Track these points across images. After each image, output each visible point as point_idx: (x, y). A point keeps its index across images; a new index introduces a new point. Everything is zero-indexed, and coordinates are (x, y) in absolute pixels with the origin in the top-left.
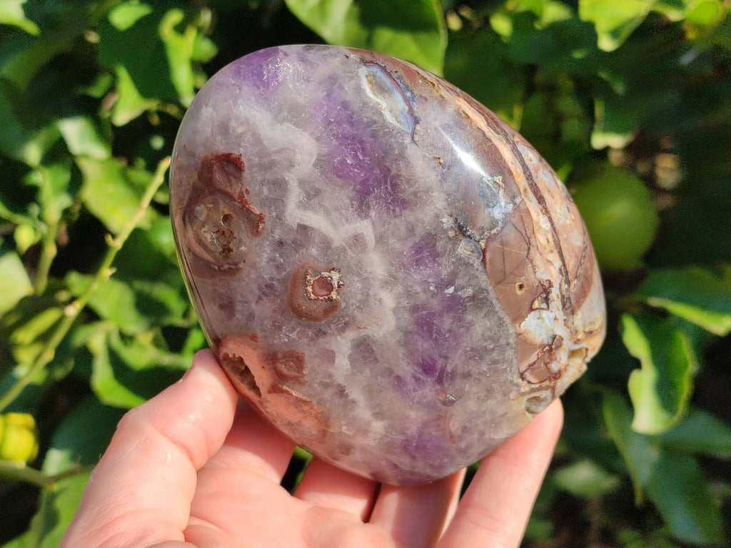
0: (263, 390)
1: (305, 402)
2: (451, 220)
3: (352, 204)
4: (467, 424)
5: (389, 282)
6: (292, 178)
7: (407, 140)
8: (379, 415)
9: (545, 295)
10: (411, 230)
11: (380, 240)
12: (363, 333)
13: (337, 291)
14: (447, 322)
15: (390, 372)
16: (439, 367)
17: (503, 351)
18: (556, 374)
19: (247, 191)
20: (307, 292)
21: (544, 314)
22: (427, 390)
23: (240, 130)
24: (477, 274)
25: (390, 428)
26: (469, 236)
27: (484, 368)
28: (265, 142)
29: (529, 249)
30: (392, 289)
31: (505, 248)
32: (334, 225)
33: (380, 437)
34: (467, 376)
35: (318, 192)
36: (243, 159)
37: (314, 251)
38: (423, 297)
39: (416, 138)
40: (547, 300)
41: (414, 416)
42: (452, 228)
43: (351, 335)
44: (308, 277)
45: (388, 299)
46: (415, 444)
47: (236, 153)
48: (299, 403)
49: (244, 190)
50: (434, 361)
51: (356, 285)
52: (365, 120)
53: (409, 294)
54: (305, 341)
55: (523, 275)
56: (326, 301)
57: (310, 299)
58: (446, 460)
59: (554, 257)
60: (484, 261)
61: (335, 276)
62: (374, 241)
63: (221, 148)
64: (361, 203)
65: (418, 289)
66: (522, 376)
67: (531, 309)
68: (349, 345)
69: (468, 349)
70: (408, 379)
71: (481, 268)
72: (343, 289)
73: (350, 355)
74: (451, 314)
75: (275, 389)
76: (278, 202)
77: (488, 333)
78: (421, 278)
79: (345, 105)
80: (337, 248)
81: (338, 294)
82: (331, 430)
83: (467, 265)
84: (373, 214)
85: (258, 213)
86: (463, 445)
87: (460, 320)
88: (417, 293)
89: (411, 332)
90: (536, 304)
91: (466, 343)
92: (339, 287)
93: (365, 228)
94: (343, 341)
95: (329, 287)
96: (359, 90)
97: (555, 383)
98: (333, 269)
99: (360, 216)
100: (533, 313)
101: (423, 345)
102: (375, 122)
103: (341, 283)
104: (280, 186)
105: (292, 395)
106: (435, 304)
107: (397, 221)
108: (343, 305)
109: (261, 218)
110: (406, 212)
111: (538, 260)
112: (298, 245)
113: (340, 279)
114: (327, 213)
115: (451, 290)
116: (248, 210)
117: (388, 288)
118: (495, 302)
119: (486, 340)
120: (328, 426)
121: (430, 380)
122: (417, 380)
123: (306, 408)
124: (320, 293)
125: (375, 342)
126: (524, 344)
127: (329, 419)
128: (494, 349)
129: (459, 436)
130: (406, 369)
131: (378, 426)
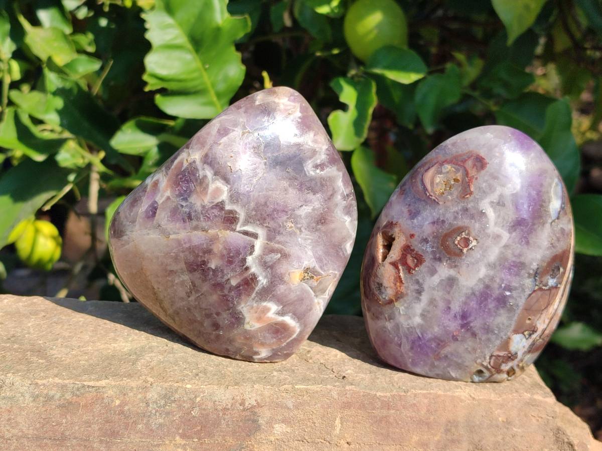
0: (388, 260)
1: (401, 282)
2: (536, 267)
3: (511, 223)
4: (449, 356)
5: (491, 266)
6: (499, 191)
7: (550, 221)
8: (423, 316)
9: (531, 332)
10: (520, 255)
11: (506, 246)
12: (458, 276)
13: (468, 249)
14: (491, 305)
15: (449, 302)
16: (469, 319)
17: (497, 339)
18: (500, 370)
19: (477, 178)
20: (456, 238)
21: (524, 340)
22: (454, 324)
23: (497, 154)
24: (523, 297)
25: (421, 326)
26: (535, 279)
27: (483, 338)
28: (503, 168)
29: (545, 308)
30: (488, 270)
31: (541, 299)
32: (496, 224)
33: (412, 326)
34: (474, 335)
35: (504, 205)
36: (488, 165)
37: (477, 225)
38: (496, 286)
39: (553, 224)
40: (530, 335)
41: (436, 330)
42: (533, 270)
43: (452, 272)
44: (463, 233)
45: (483, 272)
46: (421, 343)
47: (487, 160)
48: (399, 279)
49: (475, 177)
50: (470, 315)
51: (477, 254)
52: (543, 198)
53: (492, 279)
54: (431, 256)
55: (534, 315)
56: (460, 249)
57: (454, 243)
58: (422, 363)
59: (547, 321)
60: (530, 295)
61: (474, 243)
62: (503, 245)
63: (482, 154)
64: (513, 226)
65: (498, 280)
66: (491, 356)
67: (523, 333)
68: (447, 275)
69: (488, 324)
70: (452, 313)
71: (526, 296)
72: (470, 251)
73: (443, 280)
74: (497, 304)
75: (394, 265)
76: (485, 193)
77: (501, 325)
78: (503, 277)
79: (542, 185)
80: (486, 233)
81: (467, 251)
82: (396, 304)
83: (523, 290)
84: (514, 234)
85: (472, 190)
86: (436, 363)
87: (497, 309)
88: (495, 281)
89: (475, 295)
90: (526, 333)
91: (490, 320)
92: (471, 249)
93: (506, 236)
94: (447, 272)
95: (467, 245)
96: (550, 185)
97: (495, 374)
98: (476, 240)
99: (509, 230)
100: (522, 335)
101: (473, 304)
102: (545, 202)
103: (473, 248)
104: (491, 189)
105: (399, 273)
106: (496, 293)
107: (519, 246)
108: (464, 257)
109: (471, 193)
110: (525, 246)
111: (543, 316)
112: (472, 217)
113: (475, 246)
114: (499, 216)
115: (508, 293)
116: (469, 185)
117: (488, 268)
118: (516, 315)
119: (497, 327)
120: (397, 300)
121: (460, 322)
122: (455, 316)
123: (398, 284)
124: (460, 244)
125: (457, 285)
126: (506, 345)
127: (402, 297)
128: (495, 334)
129: (440, 358)
130: (456, 307)
131: (418, 320)
